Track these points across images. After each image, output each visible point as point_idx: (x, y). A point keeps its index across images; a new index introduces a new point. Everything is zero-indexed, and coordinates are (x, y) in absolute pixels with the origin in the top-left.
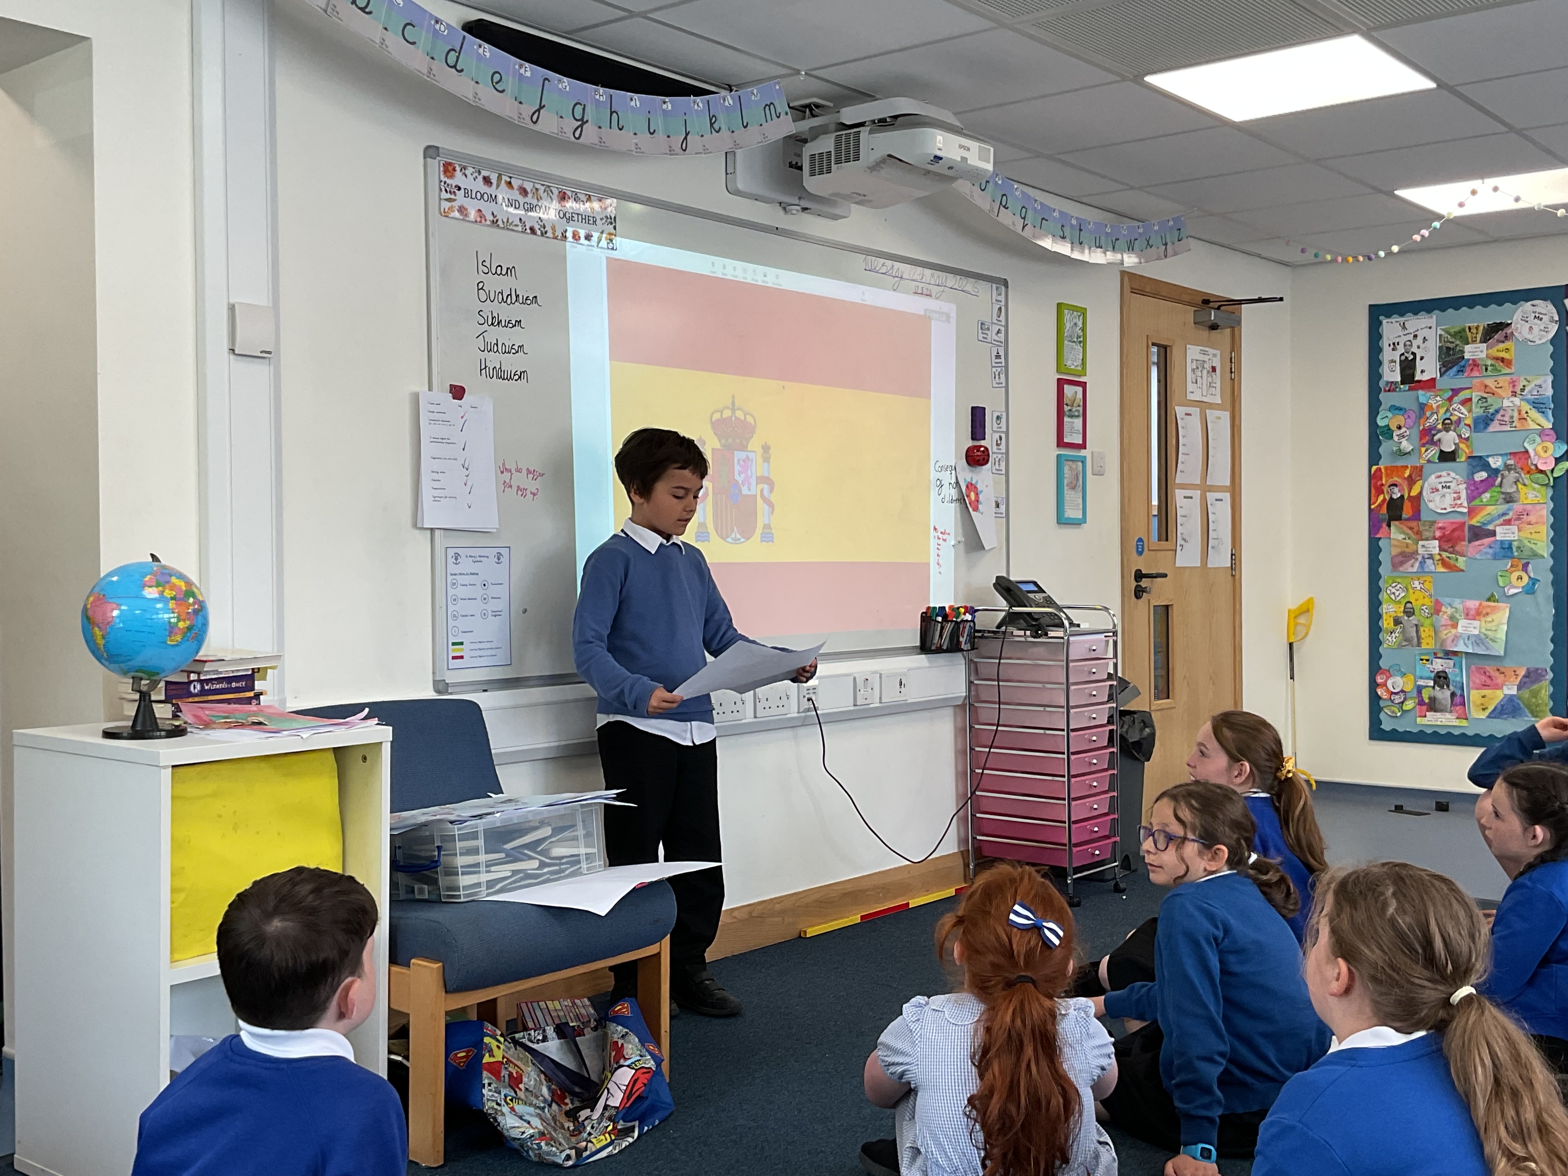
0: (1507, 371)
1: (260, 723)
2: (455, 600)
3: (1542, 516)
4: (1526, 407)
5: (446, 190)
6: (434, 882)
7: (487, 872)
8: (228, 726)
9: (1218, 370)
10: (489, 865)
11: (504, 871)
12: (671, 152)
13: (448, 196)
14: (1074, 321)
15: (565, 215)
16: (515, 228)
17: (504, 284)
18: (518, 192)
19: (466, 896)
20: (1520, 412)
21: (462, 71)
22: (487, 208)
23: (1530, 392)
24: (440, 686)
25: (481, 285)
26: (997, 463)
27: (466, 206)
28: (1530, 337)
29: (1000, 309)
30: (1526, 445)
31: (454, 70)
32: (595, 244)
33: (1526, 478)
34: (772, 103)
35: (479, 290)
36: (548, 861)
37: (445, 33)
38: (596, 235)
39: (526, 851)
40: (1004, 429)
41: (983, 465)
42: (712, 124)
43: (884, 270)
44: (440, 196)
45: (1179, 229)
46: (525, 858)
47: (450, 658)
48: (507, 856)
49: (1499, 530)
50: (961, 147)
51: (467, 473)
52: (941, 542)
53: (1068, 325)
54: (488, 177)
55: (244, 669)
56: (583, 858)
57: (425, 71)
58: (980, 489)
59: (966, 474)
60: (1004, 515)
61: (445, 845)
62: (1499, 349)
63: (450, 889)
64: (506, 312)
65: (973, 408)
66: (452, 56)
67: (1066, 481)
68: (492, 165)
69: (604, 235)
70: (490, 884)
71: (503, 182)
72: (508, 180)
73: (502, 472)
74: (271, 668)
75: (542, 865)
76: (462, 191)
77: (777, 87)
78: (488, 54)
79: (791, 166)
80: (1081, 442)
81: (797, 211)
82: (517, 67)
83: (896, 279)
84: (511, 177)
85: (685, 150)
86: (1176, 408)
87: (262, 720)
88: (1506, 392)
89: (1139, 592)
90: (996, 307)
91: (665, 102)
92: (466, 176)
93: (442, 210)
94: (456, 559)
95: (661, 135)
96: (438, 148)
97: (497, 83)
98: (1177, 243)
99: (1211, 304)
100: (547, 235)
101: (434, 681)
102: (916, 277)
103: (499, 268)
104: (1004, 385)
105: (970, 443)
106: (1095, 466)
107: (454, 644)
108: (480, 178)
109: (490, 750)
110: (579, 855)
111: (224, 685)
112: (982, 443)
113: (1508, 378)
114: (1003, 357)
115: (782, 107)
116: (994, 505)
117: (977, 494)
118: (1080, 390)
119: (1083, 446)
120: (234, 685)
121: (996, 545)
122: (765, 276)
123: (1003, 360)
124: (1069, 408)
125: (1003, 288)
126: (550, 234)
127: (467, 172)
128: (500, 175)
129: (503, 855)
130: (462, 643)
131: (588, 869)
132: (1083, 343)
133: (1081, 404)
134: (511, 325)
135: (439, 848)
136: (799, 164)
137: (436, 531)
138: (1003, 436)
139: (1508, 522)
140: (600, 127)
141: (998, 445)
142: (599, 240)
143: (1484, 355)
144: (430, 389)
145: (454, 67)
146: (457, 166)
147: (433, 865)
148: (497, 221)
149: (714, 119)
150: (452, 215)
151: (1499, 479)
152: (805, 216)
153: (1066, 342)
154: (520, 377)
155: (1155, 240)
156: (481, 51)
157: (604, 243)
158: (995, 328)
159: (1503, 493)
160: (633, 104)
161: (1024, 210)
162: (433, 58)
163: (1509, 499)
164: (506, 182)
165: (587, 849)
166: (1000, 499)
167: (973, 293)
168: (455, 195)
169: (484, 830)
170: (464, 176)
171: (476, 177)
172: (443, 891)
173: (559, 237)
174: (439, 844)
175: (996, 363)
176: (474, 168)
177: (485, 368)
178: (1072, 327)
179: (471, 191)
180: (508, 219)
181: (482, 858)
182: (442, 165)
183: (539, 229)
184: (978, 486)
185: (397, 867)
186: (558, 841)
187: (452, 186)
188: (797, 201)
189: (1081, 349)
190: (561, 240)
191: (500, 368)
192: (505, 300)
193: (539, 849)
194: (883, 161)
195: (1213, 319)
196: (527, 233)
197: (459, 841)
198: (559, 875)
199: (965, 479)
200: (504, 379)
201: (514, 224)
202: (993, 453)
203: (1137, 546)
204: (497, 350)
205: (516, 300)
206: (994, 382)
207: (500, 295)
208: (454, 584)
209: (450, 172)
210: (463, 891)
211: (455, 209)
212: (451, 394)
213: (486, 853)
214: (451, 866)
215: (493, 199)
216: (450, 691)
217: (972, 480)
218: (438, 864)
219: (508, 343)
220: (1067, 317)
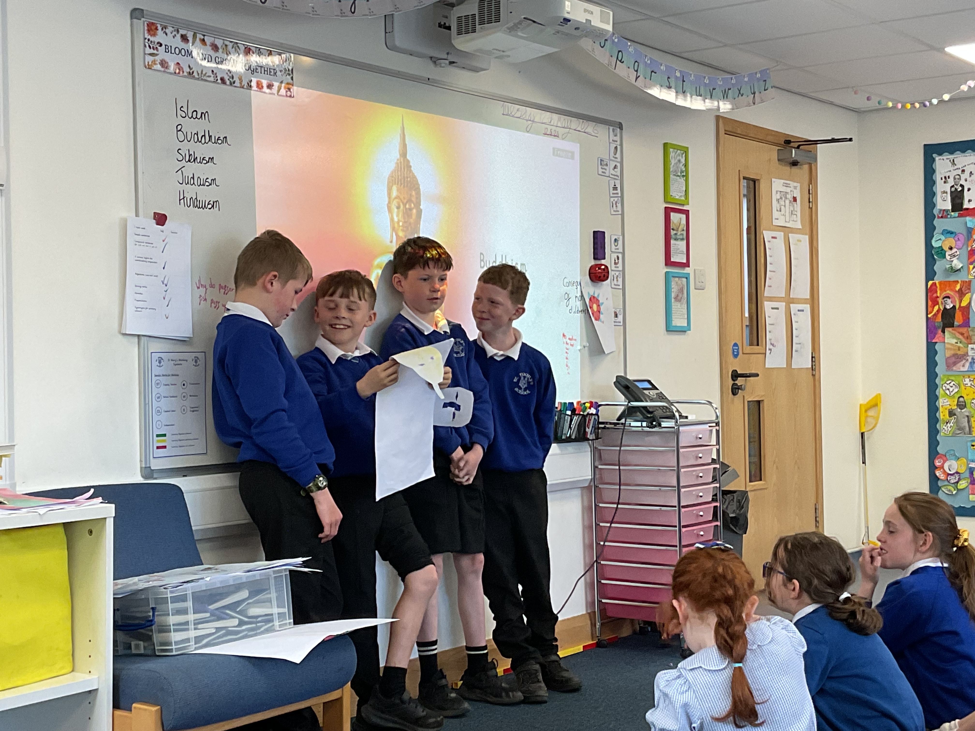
2: (159, 398)
5: (150, 47)
6: (148, 638)
7: (195, 629)
9: (798, 200)
10: (197, 623)
11: (209, 628)
12: (342, 14)
13: (152, 51)
14: (678, 158)
15: (250, 67)
16: (208, 79)
17: (199, 126)
18: (210, 48)
19: (177, 650)
22: (185, 62)
24: (147, 471)
25: (179, 127)
26: (615, 279)
27: (167, 60)
29: (616, 148)
32: (276, 92)
35: (178, 131)
36: (246, 619)
38: (276, 84)
39: (228, 612)
40: (621, 250)
41: (603, 281)
43: (518, 114)
44: (144, 50)
45: (765, 81)
46: (226, 617)
47: (155, 448)
48: (212, 615)
50: (585, 11)
51: (166, 288)
52: (569, 347)
53: (673, 162)
54: (185, 35)
56: (276, 617)
58: (600, 302)
59: (590, 289)
60: (622, 324)
61: (158, 607)
63: (163, 644)
64: (201, 150)
65: (594, 232)
67: (673, 295)
68: (188, 25)
69: (283, 85)
70: (198, 639)
71: (198, 39)
72: (202, 37)
73: (198, 288)
75: (241, 622)
76: (163, 46)
79: (440, 26)
80: (684, 261)
81: (446, 64)
83: (530, 122)
84: (204, 36)
85: (353, 13)
86: (764, 232)
89: (735, 390)
90: (613, 146)
92: (166, 34)
93: (147, 63)
94: (160, 362)
96: (142, 10)
98: (763, 92)
99: (792, 144)
100: (235, 85)
101: (141, 468)
102: (545, 121)
103: (195, 113)
104: (620, 213)
105: (593, 263)
106: (697, 282)
107: (158, 436)
108: (178, 36)
109: (191, 526)
110: (272, 615)
112: (603, 262)
114: (619, 189)
116: (613, 315)
117: (598, 306)
118: (684, 216)
119: (687, 265)
121: (615, 350)
123: (619, 191)
124: (675, 232)
125: (619, 129)
126: (237, 84)
127: (167, 31)
128: (195, 33)
129: (208, 615)
130: (165, 435)
131: (280, 626)
132: (686, 177)
133: (685, 229)
134: (205, 162)
135: (153, 609)
136: (447, 25)
137: (142, 338)
138: (620, 256)
141: (615, 263)
142: (279, 89)
144: (137, 215)
146: (159, 26)
147: (149, 624)
148: (193, 73)
150: (155, 67)
152: (451, 69)
153: (671, 176)
154: (213, 206)
155: (745, 90)
157: (283, 91)
158: (613, 164)
161: (636, 64)
165: (279, 609)
166: (618, 310)
167: (593, 134)
168: (157, 50)
169: (192, 593)
170: (165, 35)
171: (175, 35)
172: (158, 646)
173: (245, 87)
174: (154, 606)
175: (613, 194)
176: (173, 27)
177: (184, 198)
178: (676, 164)
179: (171, 47)
180: (202, 71)
181: (191, 617)
182: (146, 24)
183: (229, 79)
184: (599, 299)
185: (116, 627)
186: (254, 602)
187: (154, 43)
188: (445, 56)
189: (684, 182)
190: (247, 89)
191: (196, 198)
192: (200, 140)
193: (238, 610)
194: (520, 23)
195: (793, 156)
196: (218, 83)
197: (171, 603)
198: (255, 632)
199: (589, 293)
200: (199, 208)
201: (207, 75)
202: (612, 270)
203: (733, 350)
204: (194, 183)
205: (209, 140)
206: (612, 211)
207: (196, 136)
208: (158, 384)
209: (153, 31)
210: (175, 645)
211: (157, 62)
212: (154, 221)
213: (194, 613)
214: (164, 624)
215: (189, 54)
216: (155, 476)
217: (594, 293)
218: (153, 623)
219: (203, 177)
220: (672, 155)
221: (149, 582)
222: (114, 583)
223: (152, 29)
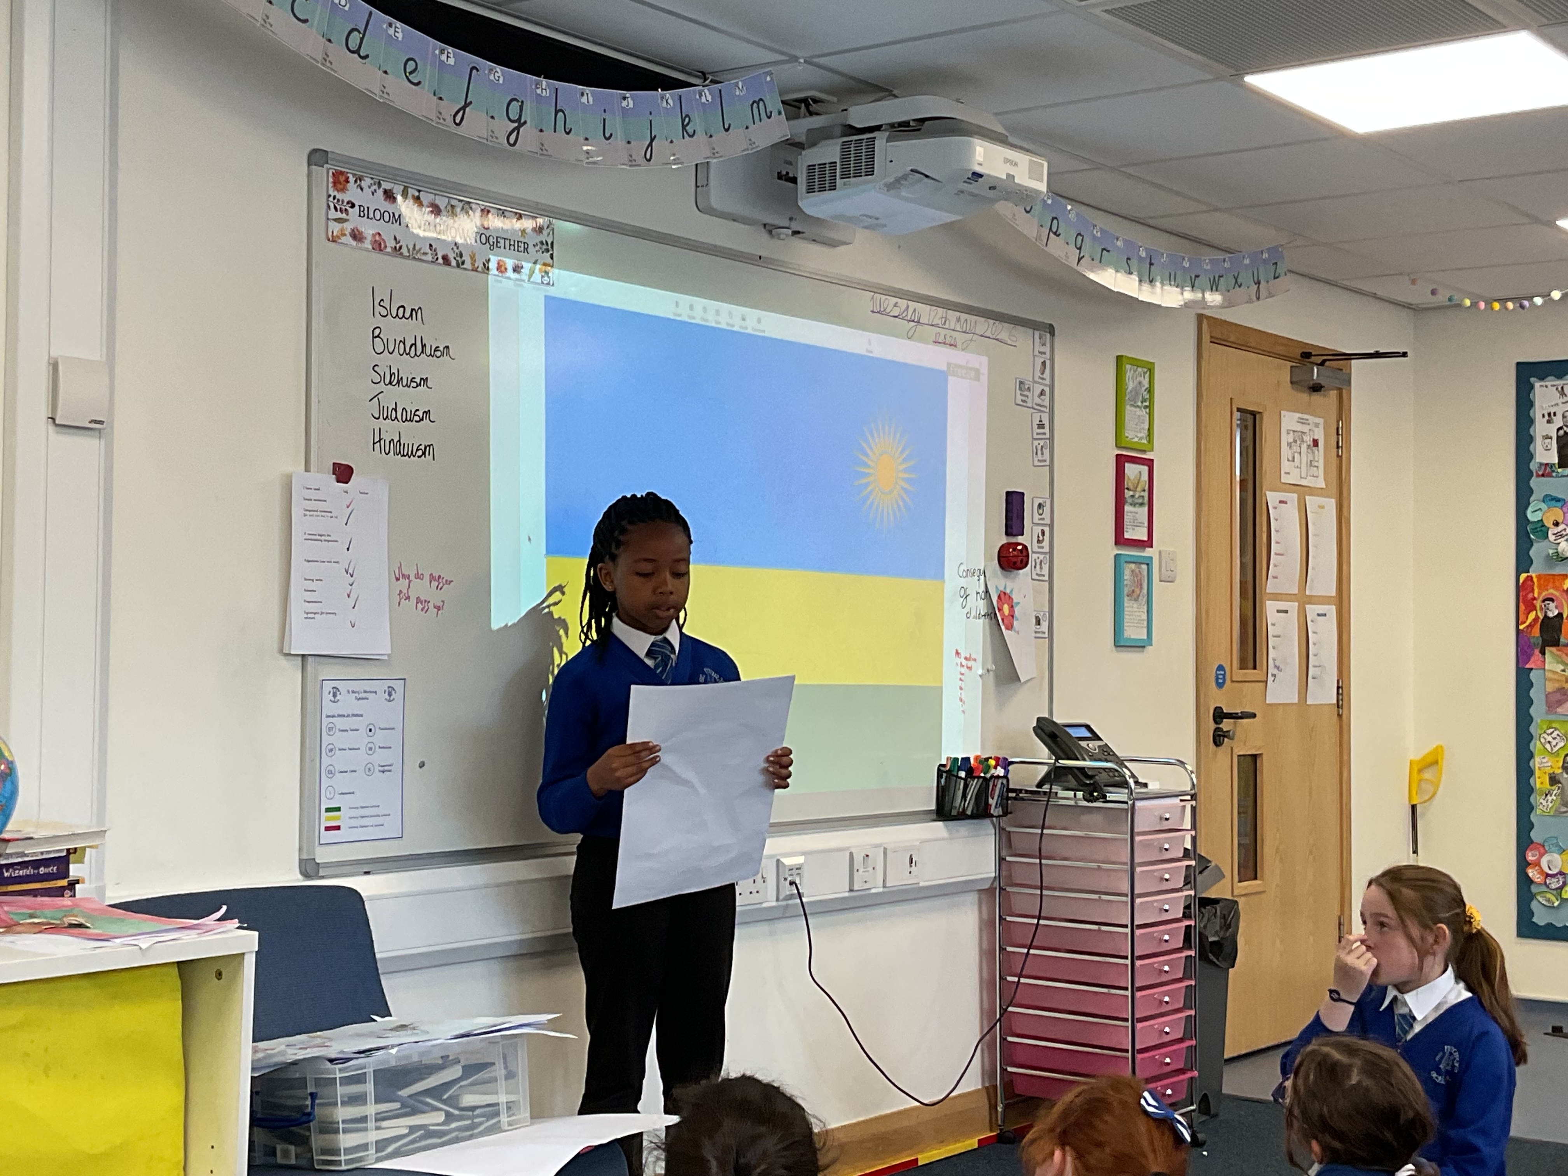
1: (80, 926)
2: (331, 750)
5: (335, 208)
6: (303, 1142)
7: (378, 1128)
8: (37, 930)
9: (1321, 444)
11: (399, 1126)
12: (632, 162)
13: (339, 215)
14: (1139, 379)
15: (488, 239)
16: (424, 257)
17: (408, 330)
18: (429, 210)
19: (347, 1162)
21: (367, 57)
22: (388, 232)
24: (309, 867)
25: (377, 332)
26: (1038, 566)
27: (361, 228)
29: (1044, 363)
31: (356, 55)
32: (525, 278)
34: (761, 100)
35: (374, 337)
36: (456, 1112)
37: (346, 8)
38: (527, 266)
39: (429, 1100)
40: (1048, 521)
41: (1020, 569)
42: (684, 127)
43: (896, 312)
44: (327, 214)
45: (1276, 263)
46: (426, 1108)
47: (323, 829)
48: (403, 1106)
50: (1007, 161)
51: (351, 580)
52: (963, 670)
53: (1131, 385)
54: (391, 190)
55: (57, 849)
56: (503, 1109)
57: (320, 58)
58: (1015, 601)
59: (999, 581)
60: (1046, 635)
61: (321, 1091)
63: (325, 1152)
64: (409, 367)
65: (1008, 493)
66: (355, 37)
67: (1126, 591)
68: (396, 175)
69: (538, 267)
70: (381, 1145)
71: (410, 195)
72: (417, 194)
73: (398, 579)
74: (90, 847)
75: (449, 1117)
76: (357, 208)
77: (768, 79)
78: (400, 36)
79: (780, 176)
80: (1145, 538)
81: (787, 235)
82: (437, 52)
83: (913, 324)
84: (419, 191)
85: (649, 160)
86: (1268, 493)
87: (82, 920)
89: (1219, 738)
90: (1039, 361)
91: (624, 98)
92: (362, 189)
93: (330, 234)
94: (335, 695)
95: (619, 141)
96: (326, 152)
97: (411, 73)
98: (1272, 282)
99: (1313, 359)
100: (464, 266)
101: (300, 860)
102: (937, 321)
103: (401, 310)
104: (1048, 463)
105: (1004, 540)
106: (1164, 570)
107: (328, 810)
108: (380, 192)
109: (375, 954)
110: (498, 1104)
111: (29, 871)
112: (1020, 539)
114: (1047, 426)
115: (774, 103)
116: (1034, 621)
117: (1012, 608)
118: (1145, 469)
119: (1149, 543)
120: (42, 870)
121: (1035, 675)
122: (744, 319)
123: (1047, 430)
124: (1131, 493)
125: (1048, 335)
126: (468, 265)
127: (363, 184)
128: (406, 188)
129: (397, 1105)
130: (338, 809)
131: (510, 1123)
132: (1150, 408)
133: (1147, 488)
134: (414, 385)
135: (313, 1096)
136: (791, 175)
137: (310, 658)
138: (1047, 530)
140: (541, 131)
141: (1039, 541)
142: (532, 272)
144: (307, 469)
145: (357, 52)
146: (351, 176)
147: (304, 1118)
148: (401, 248)
149: (687, 120)
150: (343, 239)
152: (796, 242)
153: (1128, 407)
154: (424, 453)
155: (1245, 277)
156: (391, 31)
157: (537, 277)
158: (1038, 389)
160: (584, 99)
161: (1080, 238)
162: (329, 41)
164: (413, 196)
165: (508, 1096)
166: (1042, 614)
167: (1009, 342)
168: (347, 215)
169: (374, 1071)
170: (359, 190)
171: (375, 191)
172: (317, 1155)
173: (480, 269)
174: (314, 1090)
175: (1038, 434)
176: (372, 178)
177: (380, 441)
178: (1135, 388)
179: (368, 208)
180: (415, 245)
181: (371, 1109)
182: (331, 174)
183: (455, 258)
184: (1013, 596)
185: (255, 1121)
186: (471, 1084)
187: (343, 202)
188: (786, 223)
189: (1147, 416)
190: (483, 273)
191: (399, 441)
192: (408, 351)
193: (445, 1097)
194: (905, 177)
195: (1315, 377)
196: (439, 264)
197: (340, 1085)
198: (470, 1133)
199: (996, 587)
200: (403, 455)
201: (422, 251)
202: (1034, 552)
203: (1217, 675)
204: (396, 417)
205: (422, 352)
206: (1036, 459)
207: (402, 344)
208: (330, 729)
209: (340, 183)
210: (345, 1155)
211: (347, 233)
212: (334, 476)
213: (376, 1102)
214: (328, 1120)
215: (397, 219)
216: (321, 874)
217: (1005, 588)
218: (312, 1117)
219: (411, 408)
220: (1129, 374)
221: (306, 1048)
222: (253, 1048)
223: (340, 181)
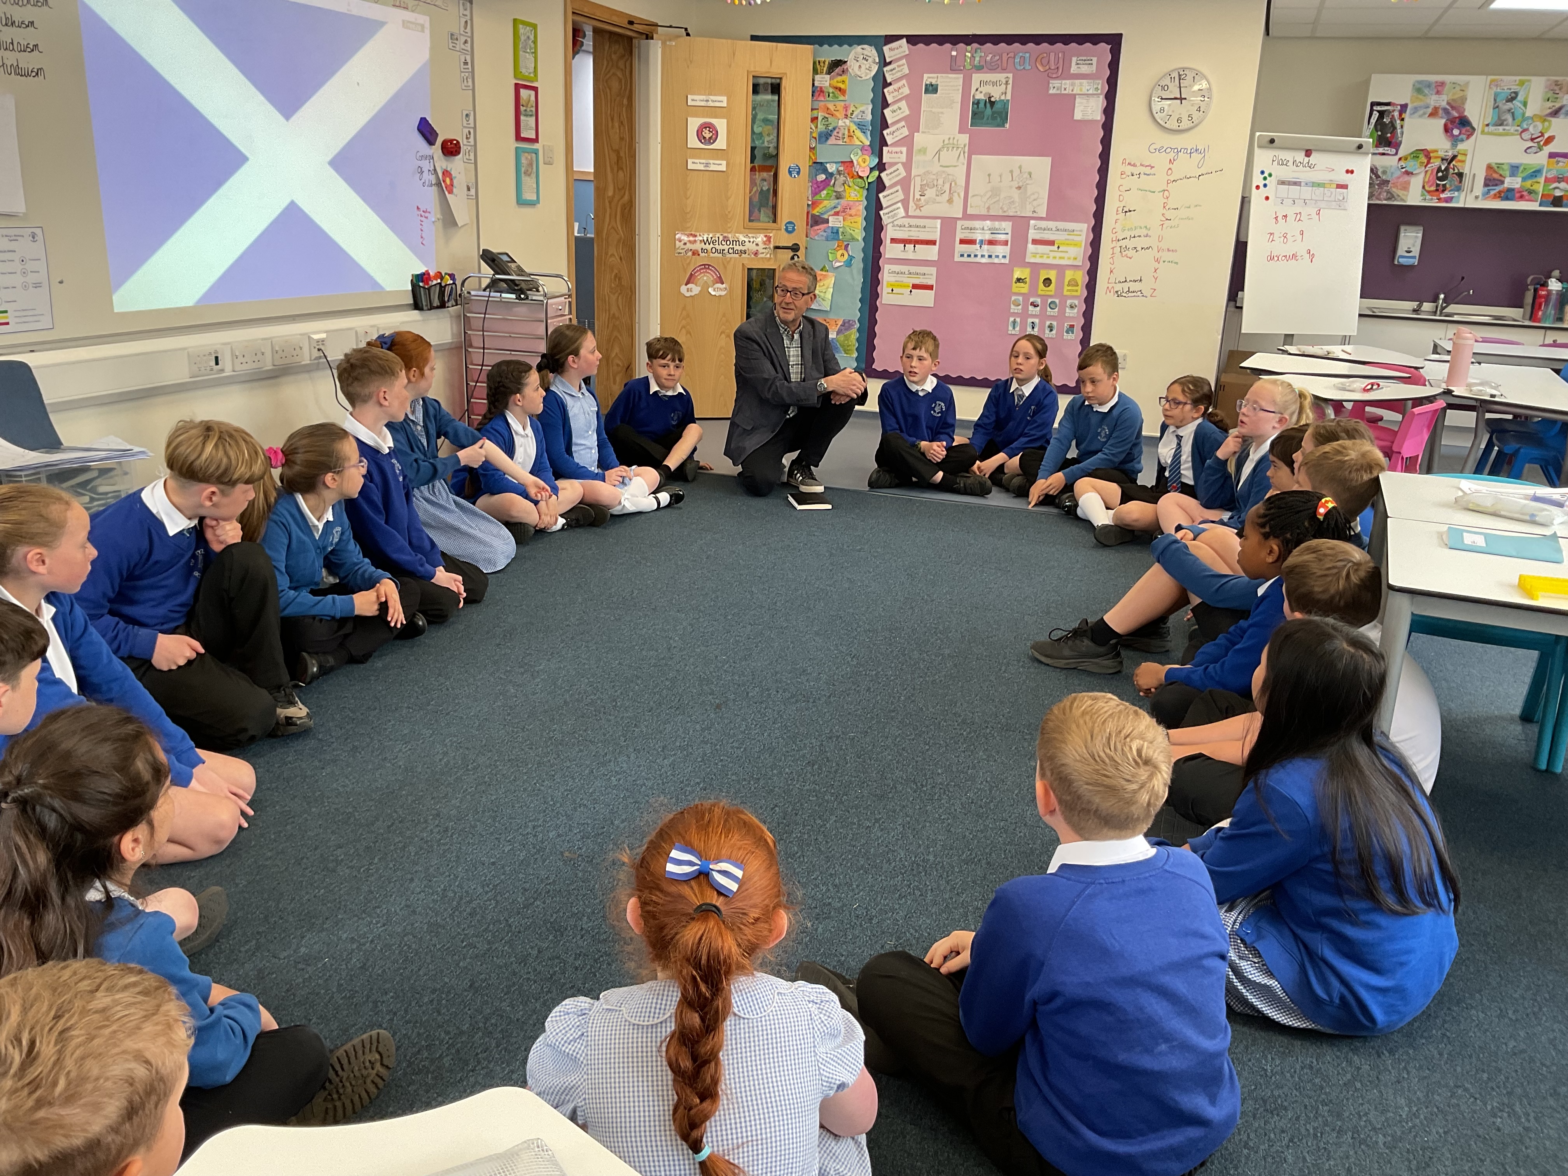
0: (841, 98)
3: (858, 210)
4: (853, 127)
14: (527, 34)
20: (849, 130)
23: (857, 116)
26: (467, 154)
28: (859, 73)
29: (466, 22)
30: (852, 156)
33: (850, 181)
40: (472, 125)
41: (455, 155)
49: (831, 219)
53: (523, 38)
58: (453, 176)
59: (443, 163)
60: (474, 197)
62: (837, 81)
67: (523, 170)
80: (534, 136)
88: (840, 115)
90: (463, 20)
104: (471, 88)
106: (546, 157)
112: (455, 137)
113: (842, 104)
114: (470, 64)
116: (466, 189)
117: (451, 180)
118: (533, 93)
119: (536, 140)
121: (468, 222)
123: (469, 66)
124: (525, 108)
125: (468, 4)
132: (535, 54)
133: (534, 105)
134: (24, 26)
138: (472, 131)
139: (837, 214)
141: (467, 138)
143: (827, 84)
151: (833, 181)
153: (521, 53)
154: (37, 74)
158: (463, 39)
159: (835, 192)
163: (839, 196)
166: (471, 184)
167: (443, 6)
175: (464, 69)
178: (525, 40)
184: (452, 173)
189: (533, 59)
191: (18, 65)
199: (441, 167)
200: (22, 76)
202: (464, 145)
206: (463, 85)
217: (447, 167)
219: (23, 43)
220: (522, 31)
